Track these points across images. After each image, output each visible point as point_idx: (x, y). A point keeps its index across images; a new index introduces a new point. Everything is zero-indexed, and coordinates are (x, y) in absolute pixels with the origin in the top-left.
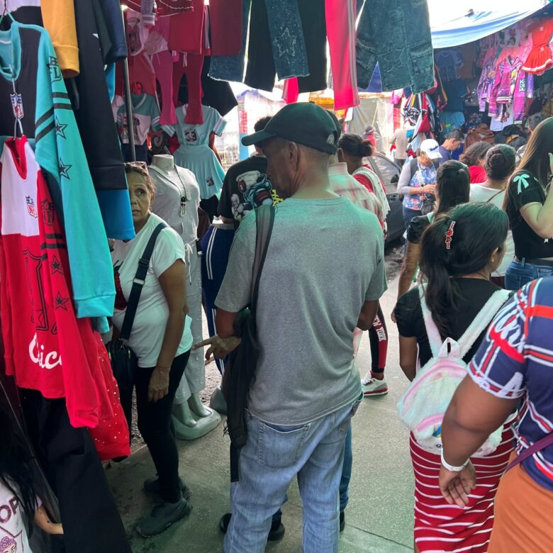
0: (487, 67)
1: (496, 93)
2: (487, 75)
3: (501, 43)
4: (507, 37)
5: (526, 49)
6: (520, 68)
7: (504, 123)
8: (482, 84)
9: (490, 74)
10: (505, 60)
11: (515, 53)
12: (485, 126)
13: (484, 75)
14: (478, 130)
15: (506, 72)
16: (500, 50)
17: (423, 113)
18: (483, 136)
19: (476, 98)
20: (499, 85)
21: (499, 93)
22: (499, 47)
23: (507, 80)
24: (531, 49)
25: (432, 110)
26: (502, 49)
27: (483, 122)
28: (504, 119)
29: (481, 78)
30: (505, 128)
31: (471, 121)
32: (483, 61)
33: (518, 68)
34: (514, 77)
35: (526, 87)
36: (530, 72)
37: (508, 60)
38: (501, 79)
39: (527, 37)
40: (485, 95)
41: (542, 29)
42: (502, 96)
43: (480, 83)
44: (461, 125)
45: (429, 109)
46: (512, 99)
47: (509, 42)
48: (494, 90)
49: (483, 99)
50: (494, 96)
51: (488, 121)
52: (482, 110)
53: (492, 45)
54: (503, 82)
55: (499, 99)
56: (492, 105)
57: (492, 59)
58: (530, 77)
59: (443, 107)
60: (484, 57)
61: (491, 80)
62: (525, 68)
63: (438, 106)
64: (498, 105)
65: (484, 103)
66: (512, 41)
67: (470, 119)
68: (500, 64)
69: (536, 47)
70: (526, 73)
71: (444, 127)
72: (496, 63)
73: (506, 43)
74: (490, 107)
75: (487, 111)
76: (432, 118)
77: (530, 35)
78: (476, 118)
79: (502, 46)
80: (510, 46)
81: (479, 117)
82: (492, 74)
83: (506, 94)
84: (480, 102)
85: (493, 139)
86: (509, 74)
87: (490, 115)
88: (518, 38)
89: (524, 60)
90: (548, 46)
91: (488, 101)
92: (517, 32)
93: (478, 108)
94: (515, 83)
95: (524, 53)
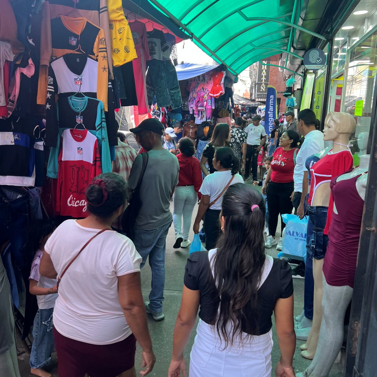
0: (192, 91)
1: (198, 105)
3: (198, 80)
4: (201, 78)
5: (210, 85)
7: (202, 120)
8: (190, 100)
9: (194, 95)
10: (201, 89)
11: (205, 86)
12: (192, 121)
13: (191, 95)
15: (202, 95)
16: (198, 84)
17: (163, 113)
18: (192, 127)
19: (187, 106)
21: (199, 105)
22: (197, 82)
23: (202, 99)
24: (213, 85)
25: (167, 112)
27: (192, 119)
28: (202, 118)
29: (190, 97)
30: (203, 123)
31: (185, 118)
32: (190, 89)
33: (207, 93)
34: (206, 98)
35: (211, 103)
36: (213, 96)
38: (199, 99)
39: (210, 79)
41: (217, 76)
42: (200, 107)
44: (181, 120)
45: (165, 111)
46: (205, 109)
48: (196, 104)
49: (191, 107)
50: (197, 107)
51: (194, 119)
52: (191, 113)
53: (194, 81)
54: (200, 100)
55: (199, 108)
56: (196, 111)
57: (195, 88)
58: (213, 99)
59: (171, 110)
60: (190, 86)
61: (195, 99)
62: (210, 94)
63: (169, 110)
64: (199, 111)
65: (192, 110)
66: (203, 80)
68: (198, 91)
69: (215, 85)
70: (211, 97)
71: (172, 121)
73: (201, 81)
74: (195, 112)
75: (193, 113)
76: (167, 116)
77: (212, 78)
78: (187, 117)
79: (199, 82)
80: (203, 82)
81: (189, 116)
82: (195, 95)
83: (202, 106)
84: (190, 109)
85: (197, 128)
86: (203, 96)
87: (195, 116)
88: (206, 79)
89: (210, 90)
90: (220, 84)
91: (194, 109)
92: (206, 76)
93: (189, 112)
94: (206, 101)
95: (210, 87)
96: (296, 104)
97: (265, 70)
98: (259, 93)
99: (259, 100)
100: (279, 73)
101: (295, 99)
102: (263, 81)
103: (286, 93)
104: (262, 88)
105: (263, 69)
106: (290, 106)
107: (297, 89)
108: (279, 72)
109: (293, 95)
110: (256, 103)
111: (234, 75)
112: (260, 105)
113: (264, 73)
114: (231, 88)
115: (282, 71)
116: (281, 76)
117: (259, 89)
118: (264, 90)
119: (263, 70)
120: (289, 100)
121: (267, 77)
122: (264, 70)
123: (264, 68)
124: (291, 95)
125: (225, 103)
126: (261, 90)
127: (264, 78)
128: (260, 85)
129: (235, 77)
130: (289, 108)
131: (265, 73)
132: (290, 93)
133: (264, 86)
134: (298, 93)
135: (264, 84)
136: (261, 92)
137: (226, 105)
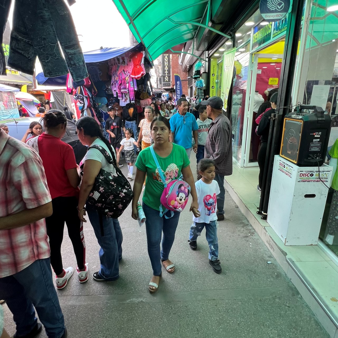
0: (114, 75)
1: (120, 88)
2: (114, 79)
3: (118, 63)
4: (121, 61)
5: (131, 67)
6: (129, 76)
7: (126, 102)
8: (113, 83)
9: (116, 78)
11: (126, 69)
12: (117, 104)
13: (113, 79)
14: (114, 106)
15: (123, 77)
17: (86, 97)
18: (117, 109)
19: (111, 90)
20: (121, 84)
21: (122, 87)
22: (118, 65)
23: (124, 82)
24: (133, 67)
25: (90, 96)
26: (119, 66)
27: (116, 102)
28: (126, 100)
29: (112, 80)
30: (127, 104)
32: (111, 72)
34: (127, 80)
35: (134, 85)
36: (135, 78)
37: (123, 72)
38: (121, 81)
39: (130, 61)
40: (115, 89)
41: (136, 57)
42: (123, 89)
43: (112, 83)
44: (106, 103)
46: (128, 90)
47: (122, 63)
48: (119, 86)
49: (114, 91)
51: (118, 101)
52: (115, 96)
53: (115, 64)
54: (122, 83)
55: (122, 91)
56: (120, 94)
57: (116, 71)
58: (135, 80)
59: (95, 94)
60: (111, 70)
61: (117, 82)
62: (131, 76)
63: (93, 94)
64: (122, 93)
65: (115, 93)
66: (123, 62)
67: (110, 101)
68: (119, 74)
69: (135, 66)
70: (133, 78)
71: (98, 105)
72: (118, 73)
73: (121, 63)
74: (119, 95)
75: (117, 97)
77: (131, 60)
78: (112, 100)
80: (123, 65)
81: (114, 99)
83: (125, 88)
84: (113, 92)
86: (125, 79)
87: (119, 98)
88: (126, 61)
89: (131, 72)
90: (140, 65)
91: (117, 92)
93: (113, 95)
94: (128, 83)
95: (130, 68)
96: (204, 85)
97: (167, 66)
98: (164, 83)
99: (165, 88)
100: (178, 66)
101: (203, 80)
102: (166, 74)
103: (195, 76)
104: (166, 79)
106: (199, 87)
109: (201, 77)
113: (166, 68)
115: (182, 64)
118: (167, 81)
119: (165, 66)
120: (198, 82)
121: (169, 71)
123: (166, 64)
132: (199, 76)
134: (204, 75)
135: (167, 76)
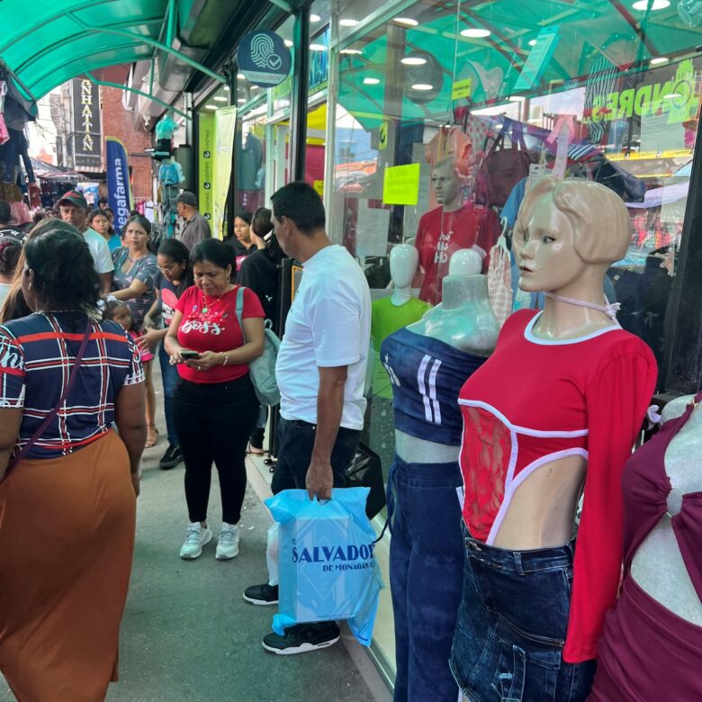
96: (182, 179)
97: (90, 106)
98: (80, 155)
99: (83, 169)
100: (122, 113)
101: (178, 166)
102: (87, 130)
103: (157, 153)
104: (85, 143)
105: (84, 102)
106: (170, 182)
107: (181, 146)
108: (124, 110)
109: (173, 158)
110: (75, 176)
111: (29, 101)
112: (84, 181)
113: (86, 112)
114: (22, 132)
115: (131, 109)
116: (128, 118)
117: (80, 146)
118: (91, 149)
119: (84, 105)
120: (166, 169)
121: (95, 120)
122: (87, 108)
123: (87, 102)
124: (169, 157)
125: (8, 167)
126: (85, 149)
127: (87, 124)
128: (80, 138)
129: (30, 104)
130: (167, 185)
131: (89, 112)
132: (167, 154)
133: (90, 140)
134: (184, 154)
135: (91, 135)
136: (85, 152)
137: (11, 172)
